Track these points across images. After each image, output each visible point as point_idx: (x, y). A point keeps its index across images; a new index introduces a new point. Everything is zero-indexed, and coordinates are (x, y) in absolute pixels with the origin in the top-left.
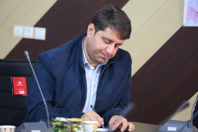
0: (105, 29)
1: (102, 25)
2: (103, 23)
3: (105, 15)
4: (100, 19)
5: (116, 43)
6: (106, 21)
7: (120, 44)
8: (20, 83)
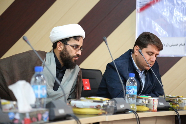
0: (147, 46)
1: (145, 44)
2: (145, 43)
3: (145, 37)
4: (142, 41)
5: (155, 54)
6: (147, 41)
7: (158, 54)
8: (86, 82)
